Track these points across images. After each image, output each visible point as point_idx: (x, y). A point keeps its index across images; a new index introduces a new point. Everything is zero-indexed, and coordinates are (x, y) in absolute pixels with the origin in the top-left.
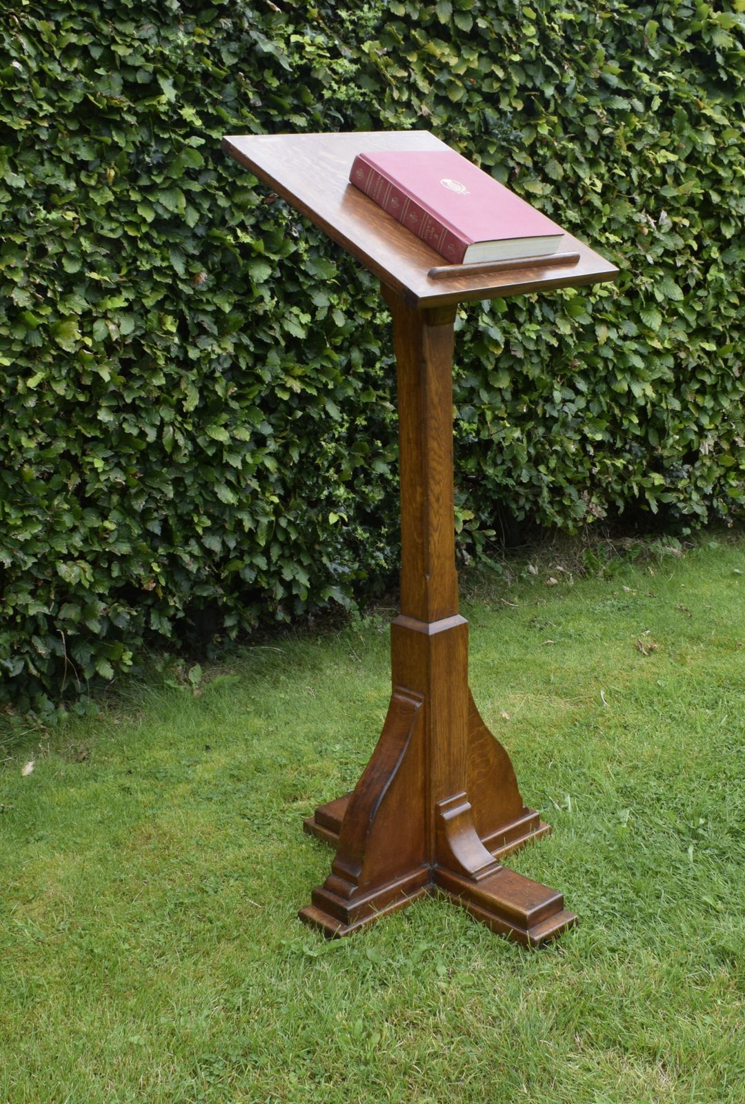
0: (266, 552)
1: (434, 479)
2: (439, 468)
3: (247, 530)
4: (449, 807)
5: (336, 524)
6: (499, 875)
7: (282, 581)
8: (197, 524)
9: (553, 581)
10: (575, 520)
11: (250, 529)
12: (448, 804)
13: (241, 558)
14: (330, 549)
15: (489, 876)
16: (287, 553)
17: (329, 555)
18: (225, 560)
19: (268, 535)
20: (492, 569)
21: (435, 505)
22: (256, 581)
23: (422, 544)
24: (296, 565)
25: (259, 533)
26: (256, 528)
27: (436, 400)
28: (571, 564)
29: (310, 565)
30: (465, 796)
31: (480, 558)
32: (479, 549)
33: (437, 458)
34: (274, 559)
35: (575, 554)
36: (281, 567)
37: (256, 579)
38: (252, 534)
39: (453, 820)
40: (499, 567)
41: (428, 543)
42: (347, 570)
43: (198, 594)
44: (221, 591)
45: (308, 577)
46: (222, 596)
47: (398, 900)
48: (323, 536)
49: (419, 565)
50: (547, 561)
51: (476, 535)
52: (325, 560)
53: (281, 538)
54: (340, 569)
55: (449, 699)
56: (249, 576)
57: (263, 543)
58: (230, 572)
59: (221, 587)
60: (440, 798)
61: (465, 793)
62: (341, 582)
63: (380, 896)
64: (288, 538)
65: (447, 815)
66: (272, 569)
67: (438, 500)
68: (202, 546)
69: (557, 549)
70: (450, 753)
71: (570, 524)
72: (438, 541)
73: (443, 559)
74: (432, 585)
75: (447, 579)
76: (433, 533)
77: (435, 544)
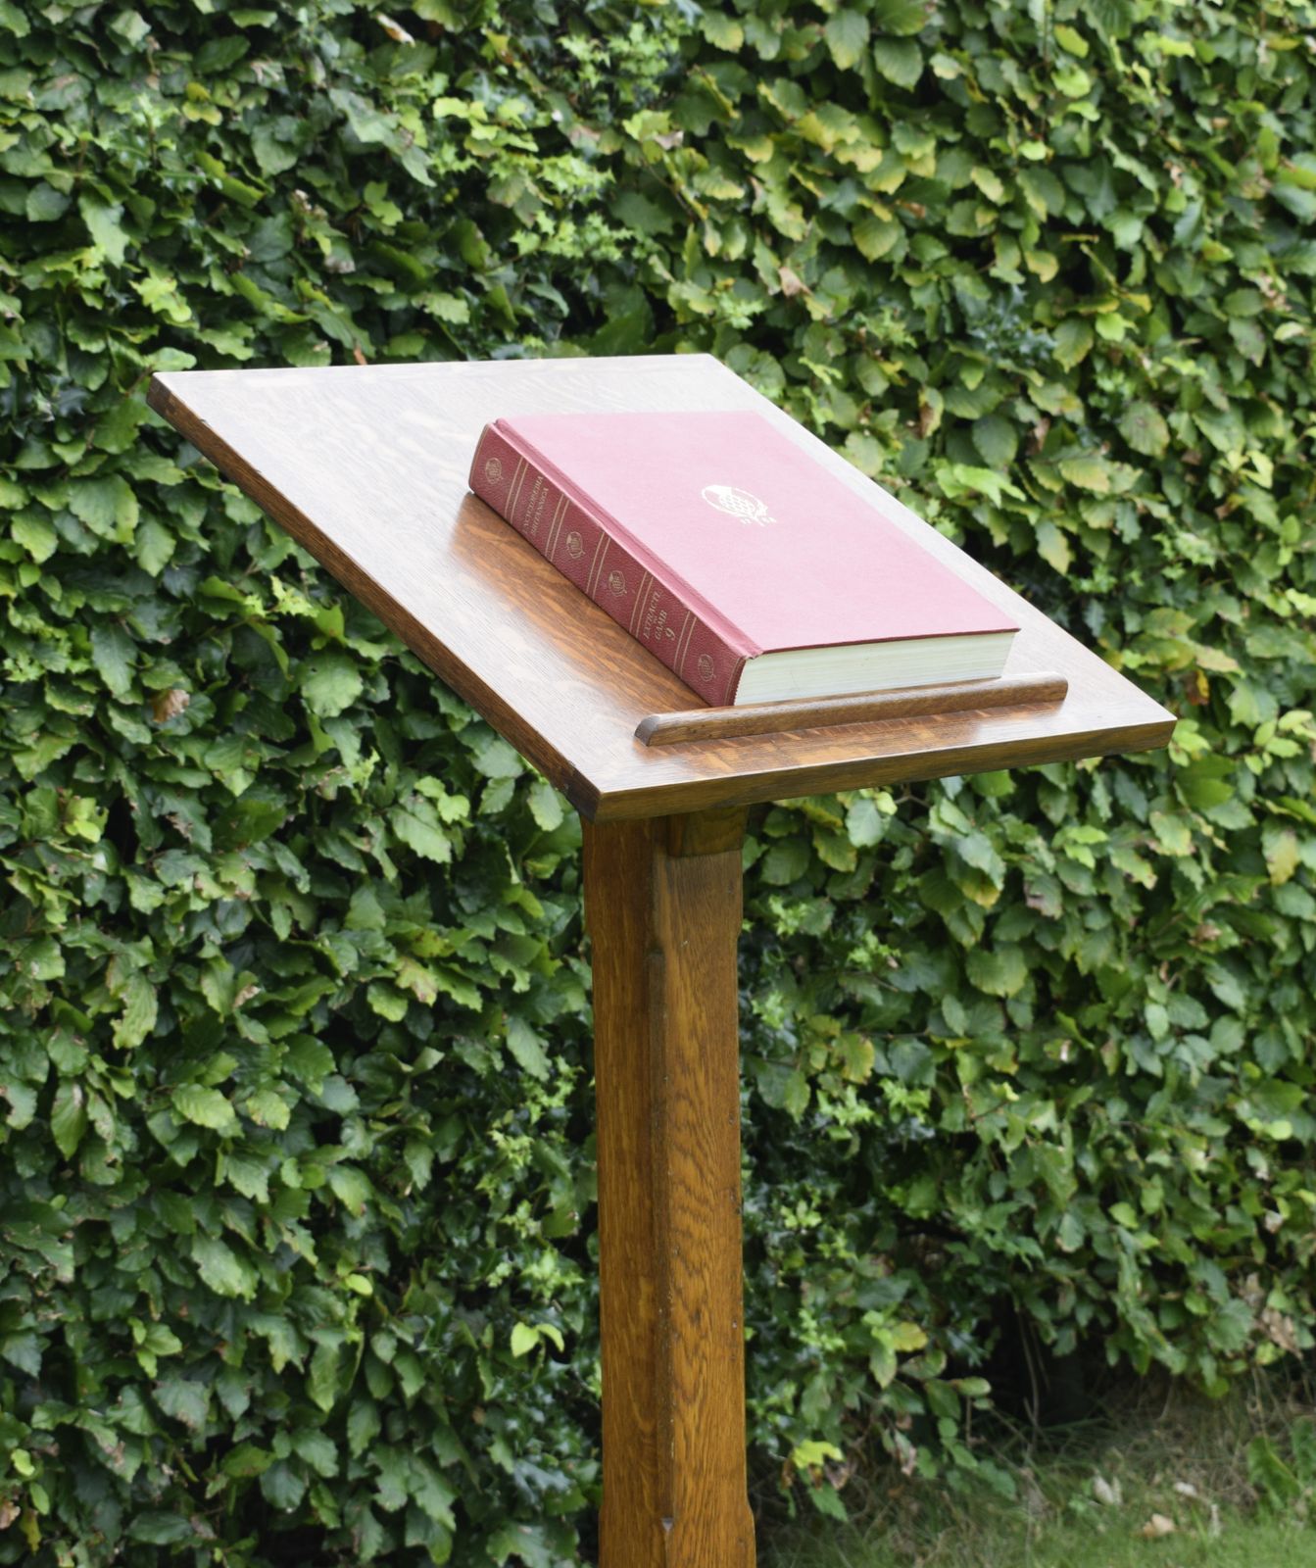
1: (685, 1260)
2: (699, 1230)
9: (1162, 1522)
10: (1220, 1356)
20: (986, 1484)
21: (689, 1331)
23: (654, 1435)
27: (691, 1050)
28: (1215, 1479)
31: (951, 1456)
32: (949, 1430)
33: (694, 1204)
35: (1230, 1450)
40: (1006, 1482)
41: (669, 1431)
49: (646, 1494)
50: (1148, 1469)
51: (936, 1392)
67: (696, 1317)
71: (1209, 1366)
72: (698, 1430)
73: (711, 1477)
74: (680, 1549)
75: (723, 1534)
76: (682, 1404)
77: (687, 1437)
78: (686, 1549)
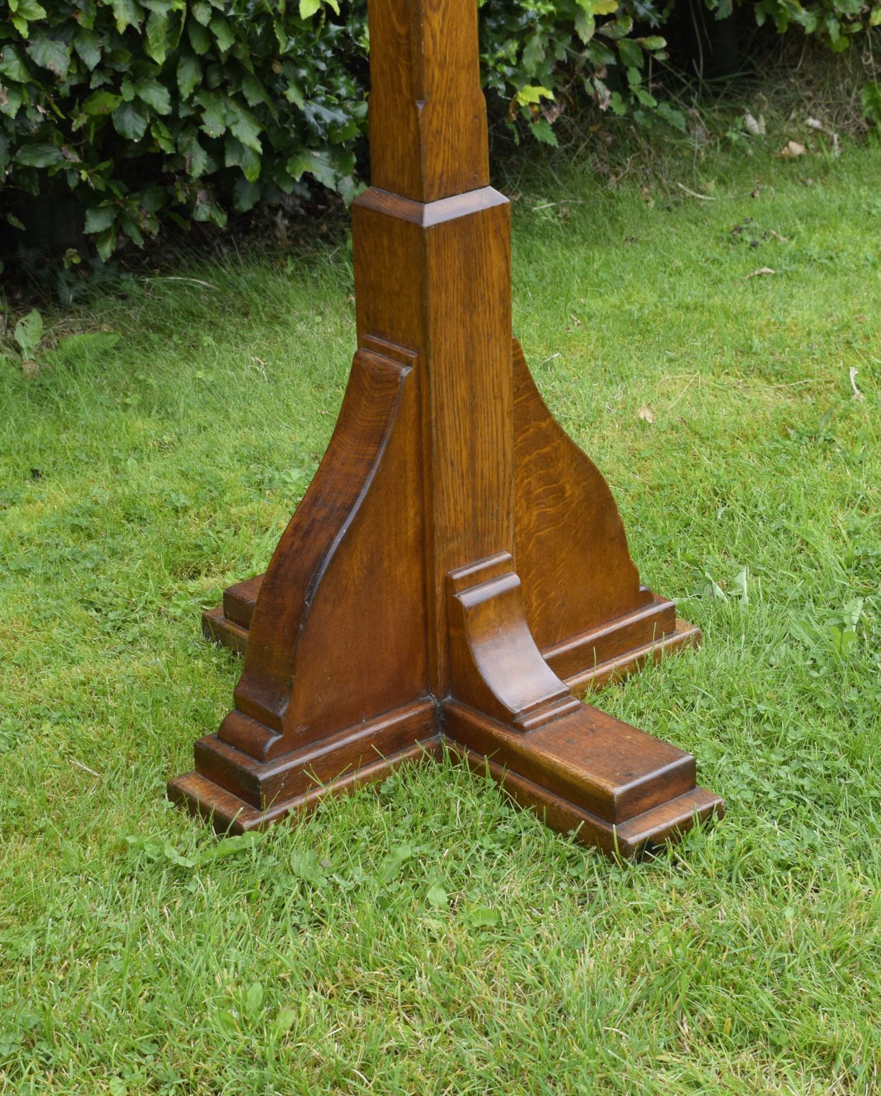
0: (168, 77)
3: (122, 29)
4: (474, 581)
5: (315, 18)
6: (572, 718)
7: (204, 139)
8: (16, 15)
9: (796, 148)
10: (843, 19)
11: (130, 27)
12: (471, 576)
13: (115, 89)
14: (303, 73)
15: (551, 719)
16: (215, 80)
17: (301, 84)
18: (82, 92)
19: (170, 40)
20: (663, 120)
22: (148, 138)
23: (408, 36)
24: (233, 106)
25: (150, 35)
26: (143, 26)
28: (837, 115)
29: (262, 106)
30: (509, 561)
31: (636, 99)
32: (634, 78)
34: (185, 91)
35: (849, 93)
36: (201, 109)
37: (148, 132)
38: (135, 39)
39: (479, 607)
40: (677, 118)
41: (420, 33)
42: (341, 116)
43: (27, 163)
44: (74, 158)
45: (258, 130)
46: (75, 168)
47: (367, 764)
48: (286, 45)
49: (404, 82)
50: (787, 109)
51: (625, 47)
52: (293, 95)
53: (200, 48)
54: (328, 116)
55: (470, 362)
56: (133, 127)
57: (160, 58)
58: (92, 118)
59: (77, 149)
60: (453, 561)
61: (507, 556)
62: (329, 142)
63: (329, 754)
64: (214, 49)
65: (468, 598)
66: (184, 113)
68: (27, 62)
69: (809, 83)
70: (474, 474)
71: (833, 27)
72: (442, 32)
73: (453, 69)
74: (430, 123)
75: (462, 112)
76: (430, 13)
77: (433, 37)
78: (435, 124)
